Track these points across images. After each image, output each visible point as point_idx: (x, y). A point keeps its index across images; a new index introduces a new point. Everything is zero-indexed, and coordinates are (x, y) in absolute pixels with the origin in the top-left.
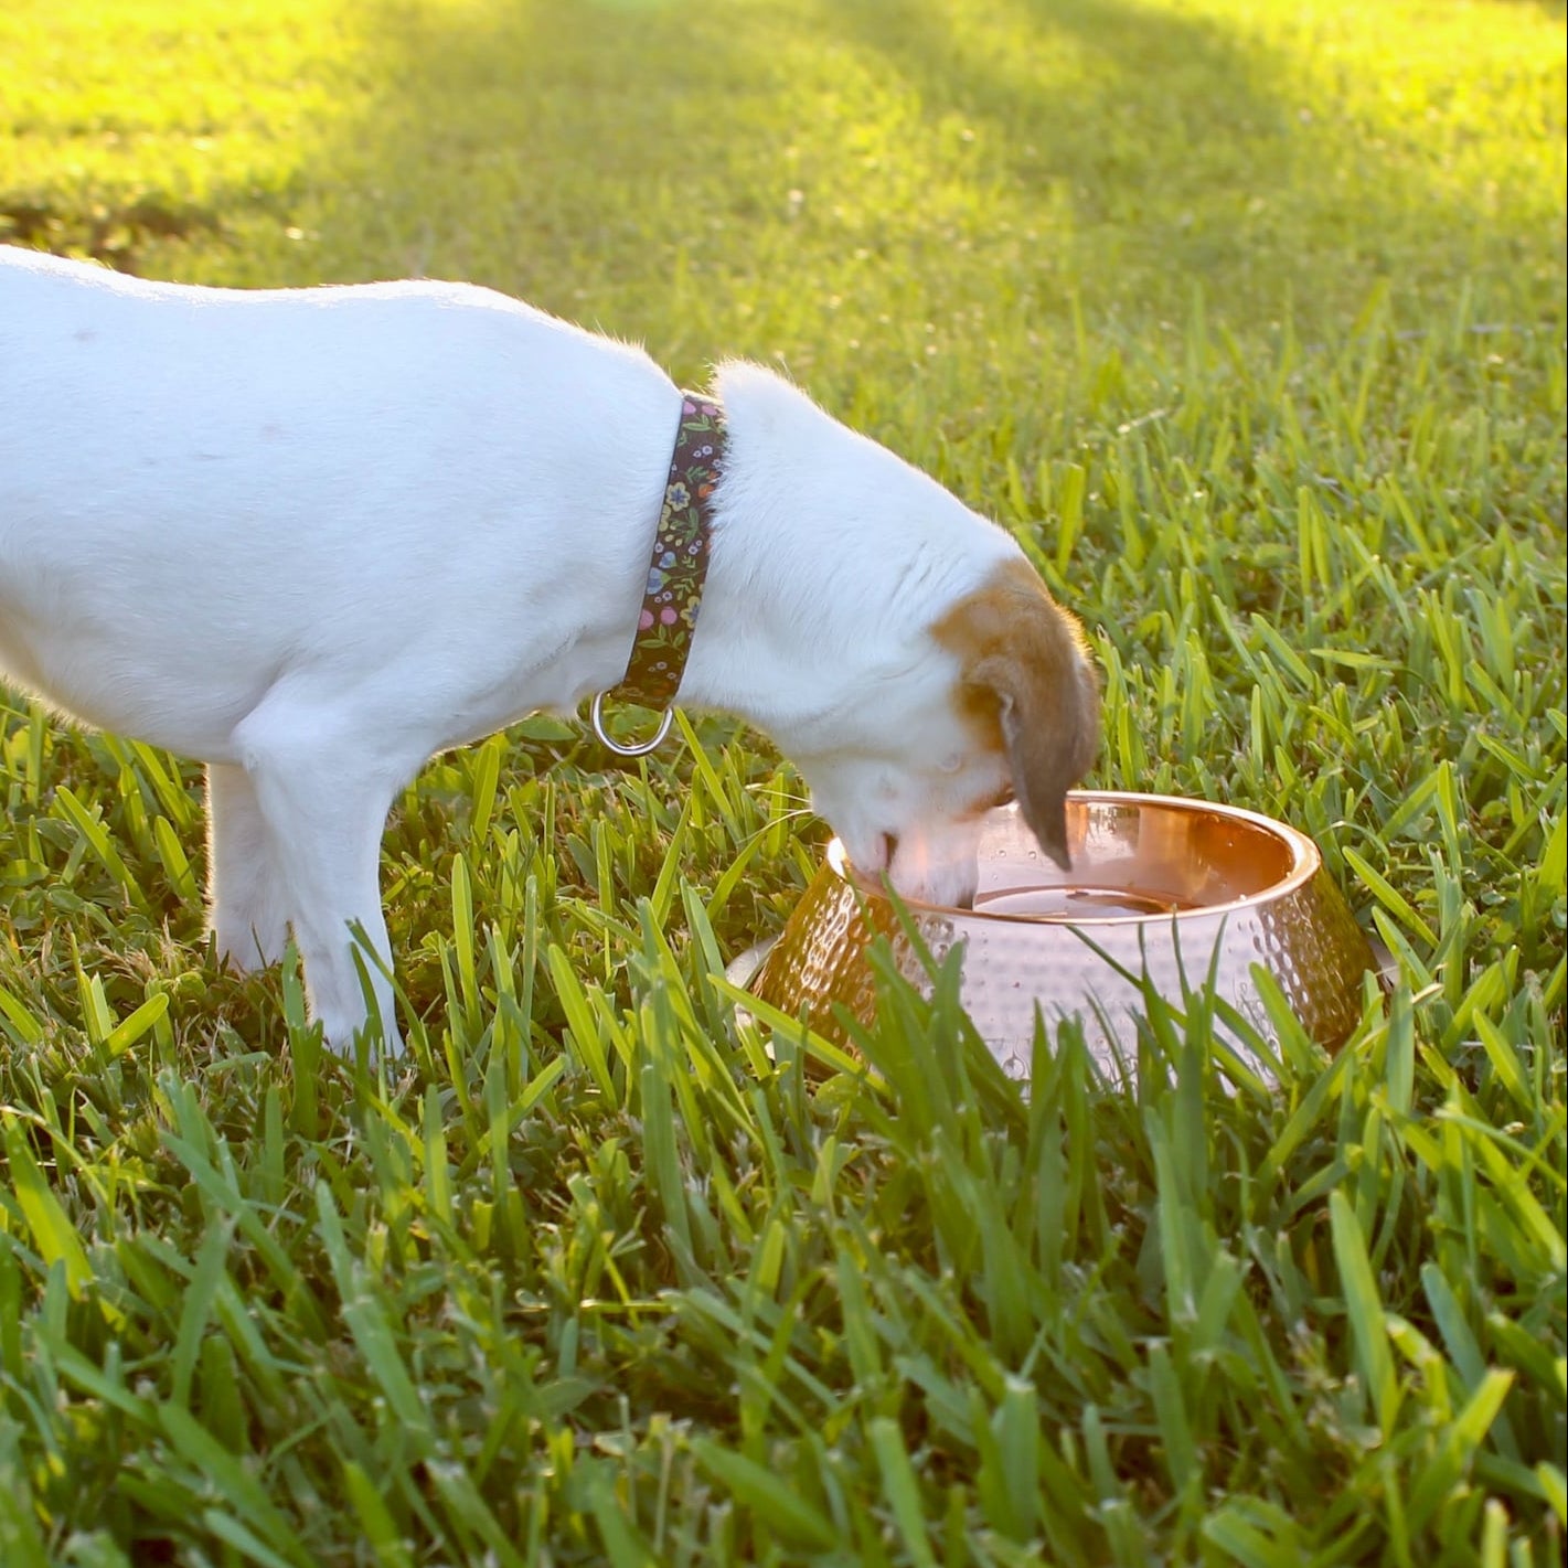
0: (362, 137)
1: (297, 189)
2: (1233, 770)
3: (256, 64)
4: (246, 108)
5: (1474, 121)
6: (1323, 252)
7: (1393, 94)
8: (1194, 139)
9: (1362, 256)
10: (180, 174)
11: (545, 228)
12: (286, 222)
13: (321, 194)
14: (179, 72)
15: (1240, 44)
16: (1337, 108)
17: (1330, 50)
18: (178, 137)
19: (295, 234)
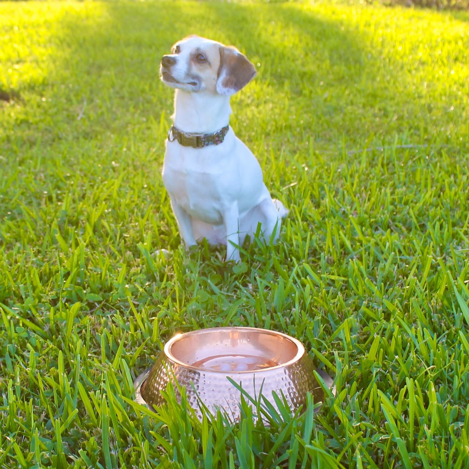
0: (67, 64)
1: (45, 84)
2: (292, 315)
3: (35, 38)
4: (31, 53)
5: (425, 58)
6: (368, 108)
7: (400, 48)
8: (332, 65)
9: (380, 110)
10: (9, 78)
11: (122, 98)
12: (42, 96)
13: (53, 85)
14: (11, 40)
15: (352, 29)
16: (381, 53)
17: (380, 32)
18: (9, 64)
19: (44, 99)
